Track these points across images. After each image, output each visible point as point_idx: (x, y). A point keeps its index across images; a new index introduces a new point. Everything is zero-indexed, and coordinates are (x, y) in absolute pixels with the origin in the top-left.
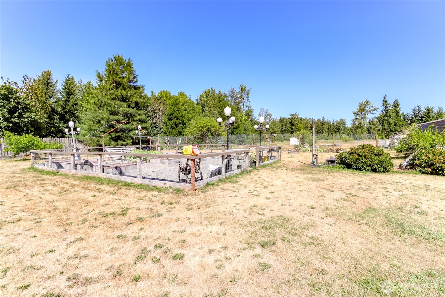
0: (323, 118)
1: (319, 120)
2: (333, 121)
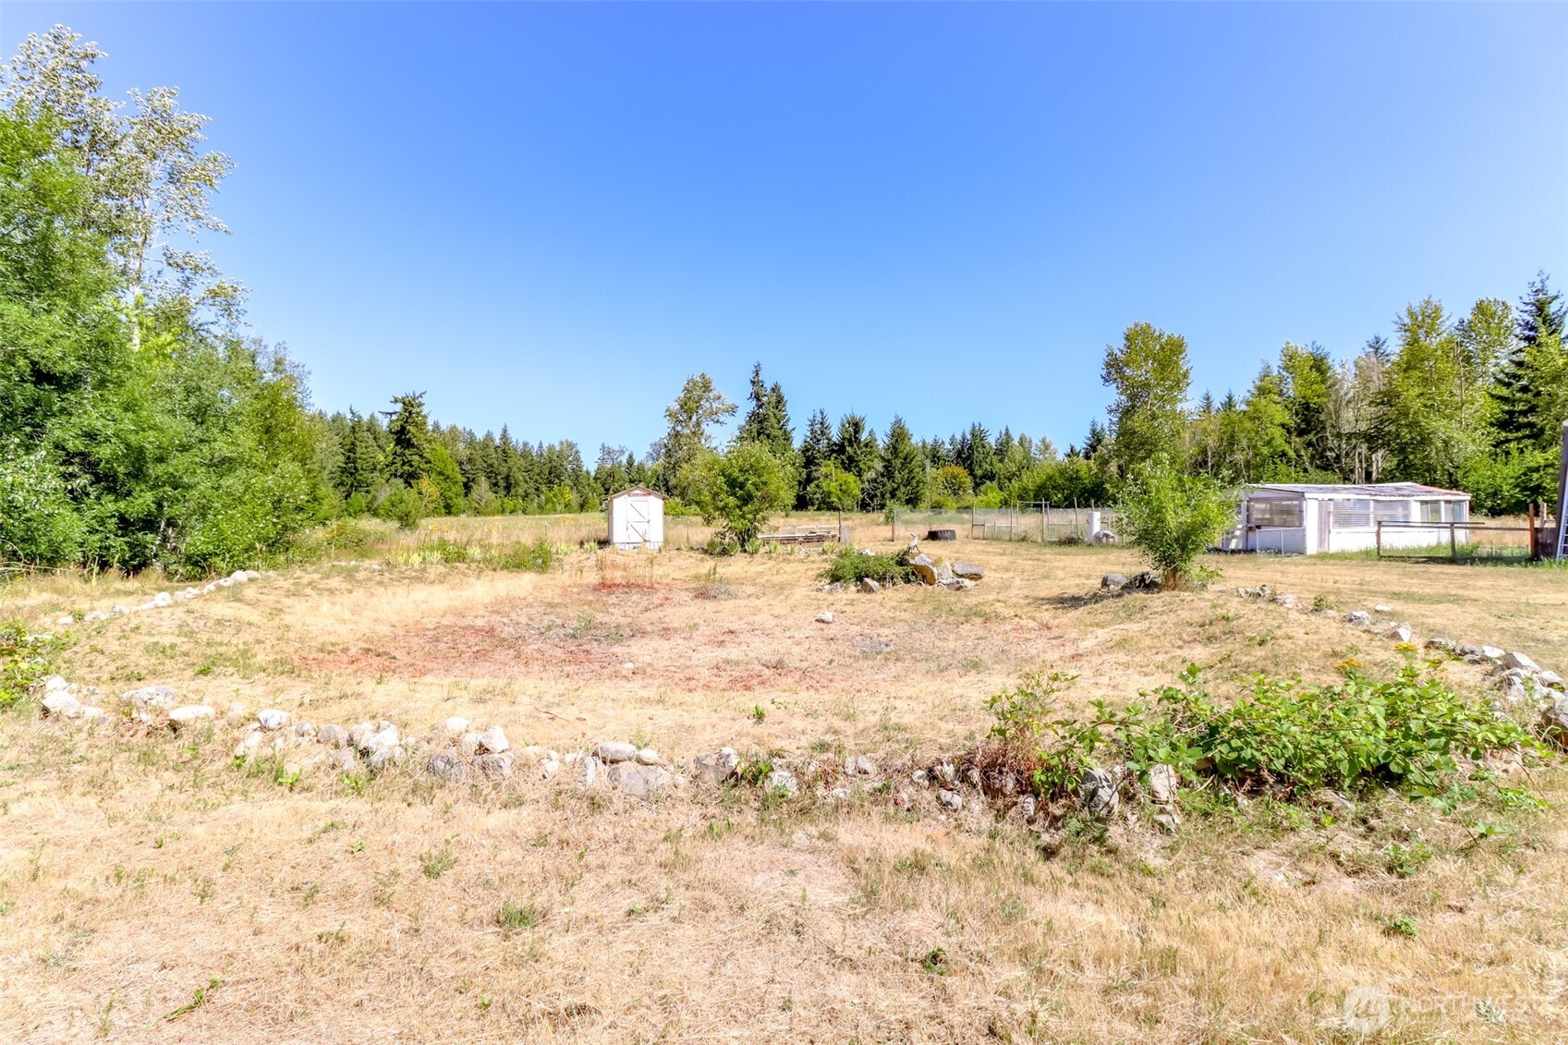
0: (505, 431)
1: (489, 437)
2: (541, 446)
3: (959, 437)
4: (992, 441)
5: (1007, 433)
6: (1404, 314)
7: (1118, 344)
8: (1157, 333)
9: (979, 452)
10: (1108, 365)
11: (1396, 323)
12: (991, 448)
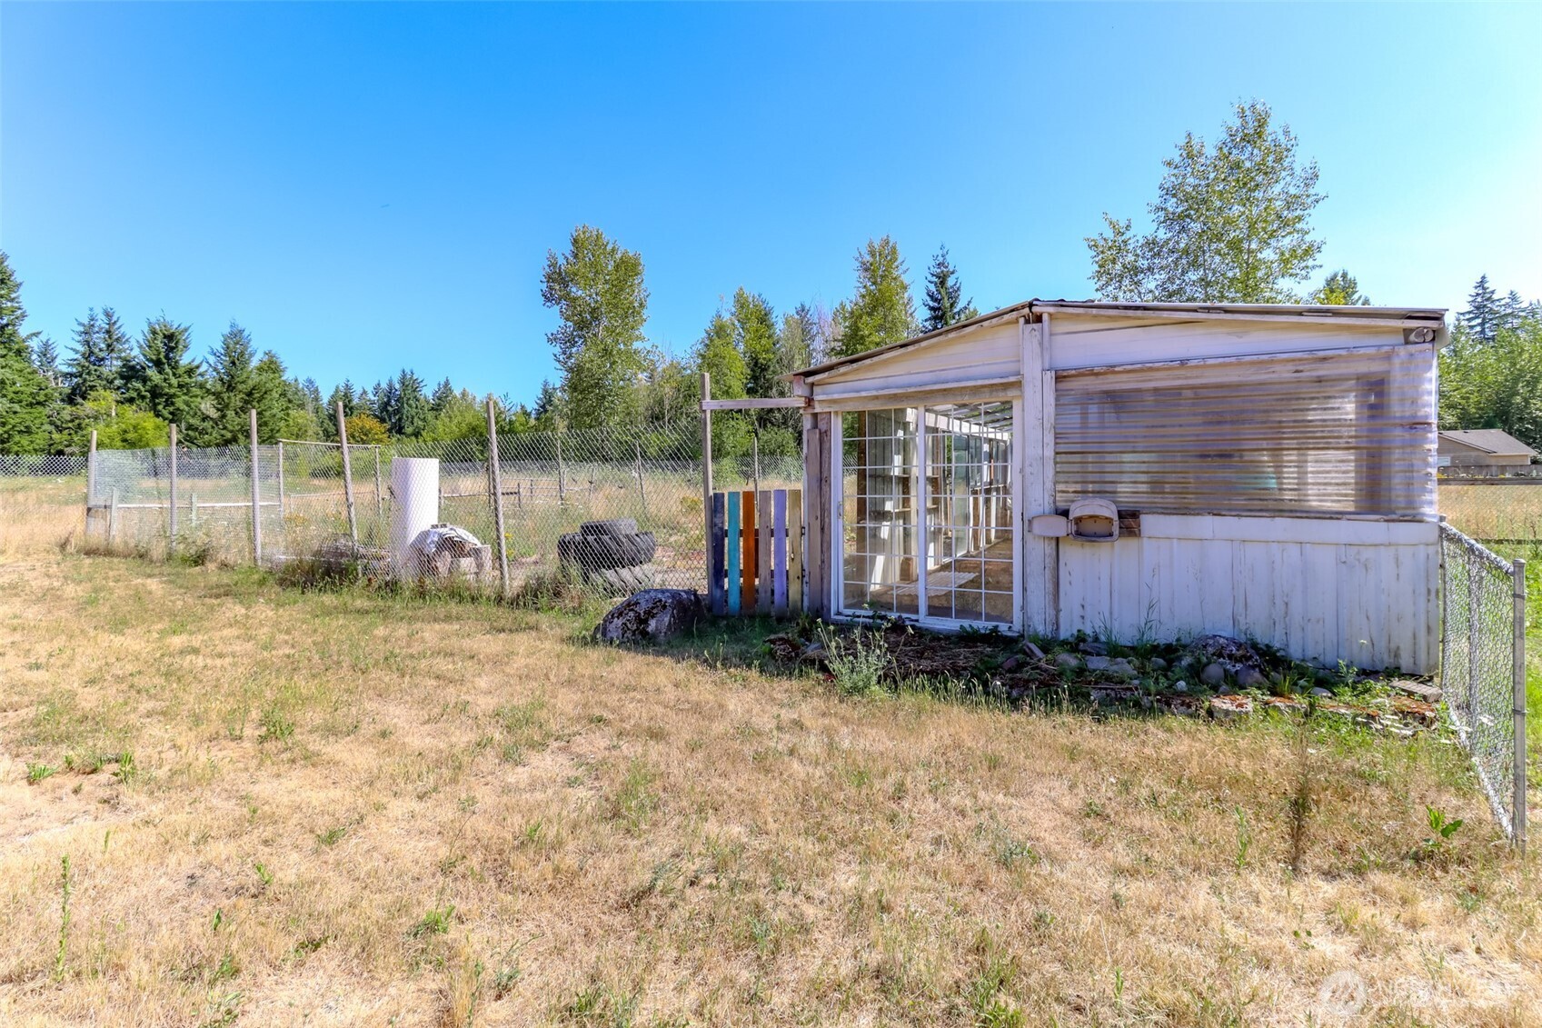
3: (384, 385)
4: (428, 392)
5: (447, 383)
6: (864, 251)
7: (563, 250)
8: (609, 248)
9: (410, 406)
10: (549, 278)
11: (857, 259)
12: (428, 402)
